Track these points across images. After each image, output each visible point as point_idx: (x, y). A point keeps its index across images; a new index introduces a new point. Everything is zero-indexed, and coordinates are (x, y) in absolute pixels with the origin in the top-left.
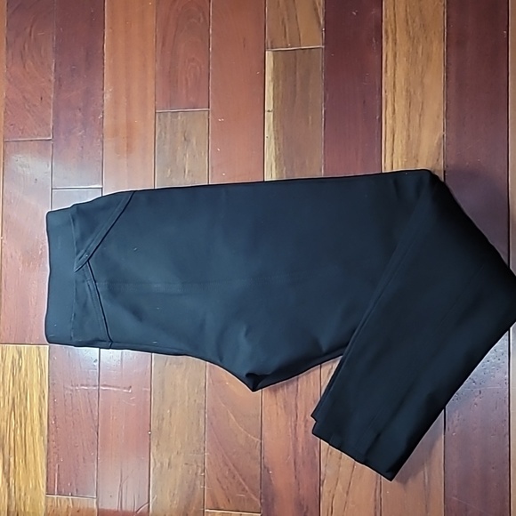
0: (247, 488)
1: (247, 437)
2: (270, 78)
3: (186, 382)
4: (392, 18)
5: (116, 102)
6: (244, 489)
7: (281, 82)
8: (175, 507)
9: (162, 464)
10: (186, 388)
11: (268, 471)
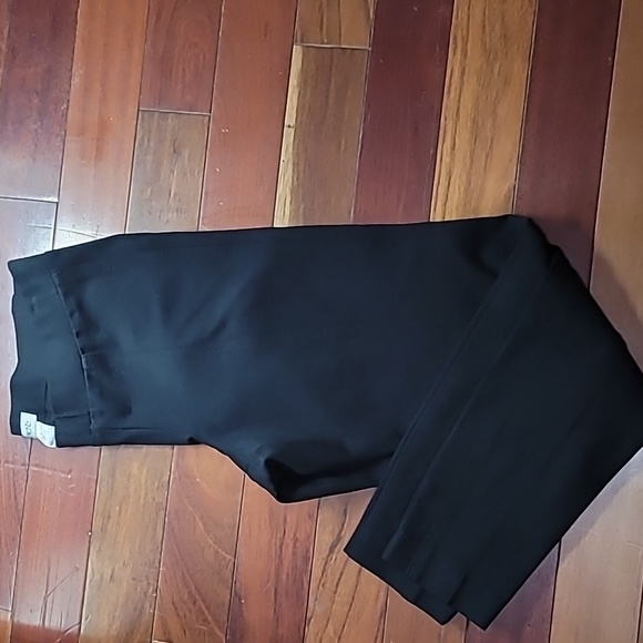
0: (210, 618)
1: (217, 552)
2: (296, 82)
3: (145, 471)
4: (465, 21)
5: (86, 89)
6: (206, 620)
7: (309, 89)
8: (113, 632)
9: (102, 575)
10: (143, 481)
11: (240, 600)
